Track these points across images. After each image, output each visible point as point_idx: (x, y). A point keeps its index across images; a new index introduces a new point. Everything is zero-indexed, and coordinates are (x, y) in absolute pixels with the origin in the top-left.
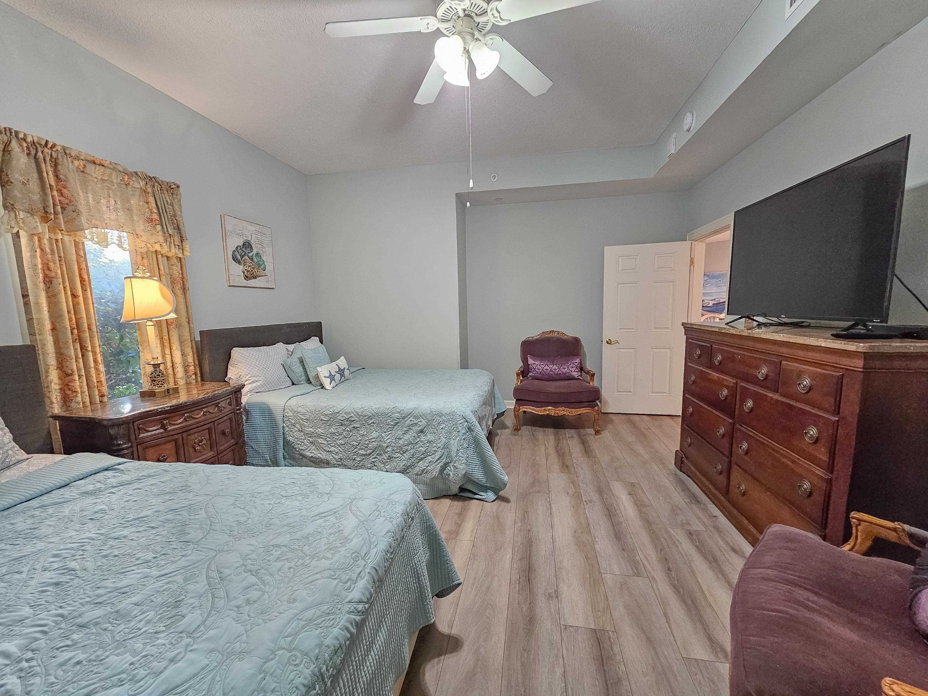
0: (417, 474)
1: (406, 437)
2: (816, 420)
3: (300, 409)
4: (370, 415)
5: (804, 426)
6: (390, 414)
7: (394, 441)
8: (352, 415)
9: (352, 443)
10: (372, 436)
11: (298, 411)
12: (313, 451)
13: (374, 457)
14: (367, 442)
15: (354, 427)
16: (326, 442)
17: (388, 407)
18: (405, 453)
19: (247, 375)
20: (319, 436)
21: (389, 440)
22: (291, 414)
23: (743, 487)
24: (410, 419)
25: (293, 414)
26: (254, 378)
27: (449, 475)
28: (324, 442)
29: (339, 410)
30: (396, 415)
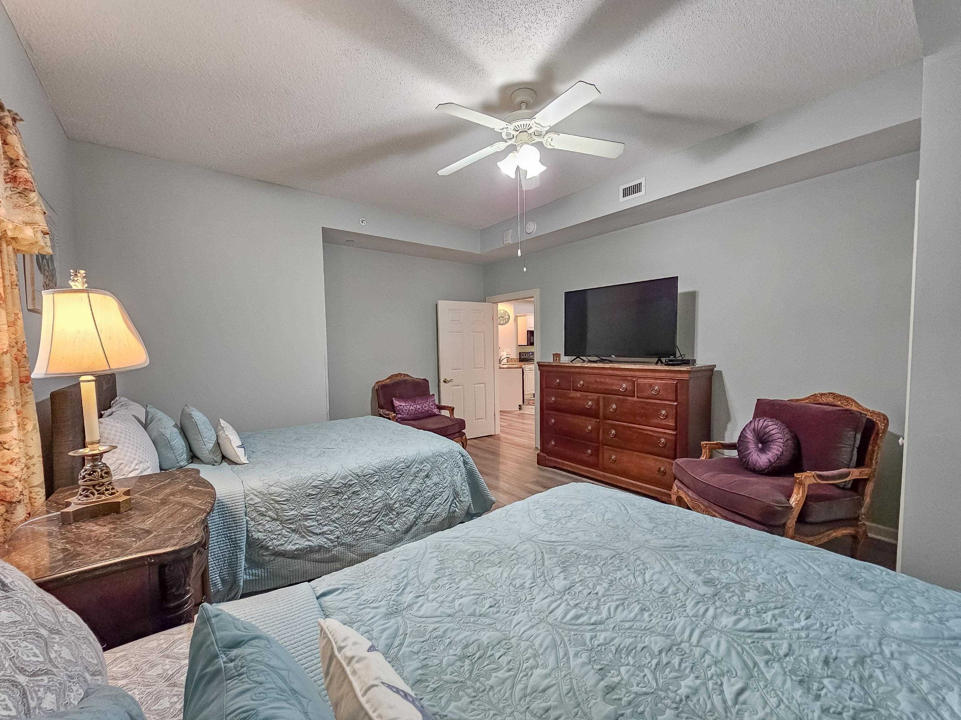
0: (425, 523)
1: (414, 486)
2: (664, 407)
3: (273, 489)
4: (372, 472)
5: (658, 411)
6: (394, 466)
7: (401, 494)
8: (351, 478)
9: (352, 513)
10: (376, 496)
11: (271, 492)
12: (297, 542)
13: (379, 520)
14: (370, 506)
15: (353, 493)
16: (315, 523)
17: (390, 459)
18: (412, 504)
19: (132, 463)
20: (306, 517)
21: (397, 495)
22: (259, 500)
23: (613, 457)
24: (415, 466)
25: (261, 498)
26: (142, 465)
27: (455, 511)
28: (313, 524)
29: (332, 477)
30: (401, 465)
